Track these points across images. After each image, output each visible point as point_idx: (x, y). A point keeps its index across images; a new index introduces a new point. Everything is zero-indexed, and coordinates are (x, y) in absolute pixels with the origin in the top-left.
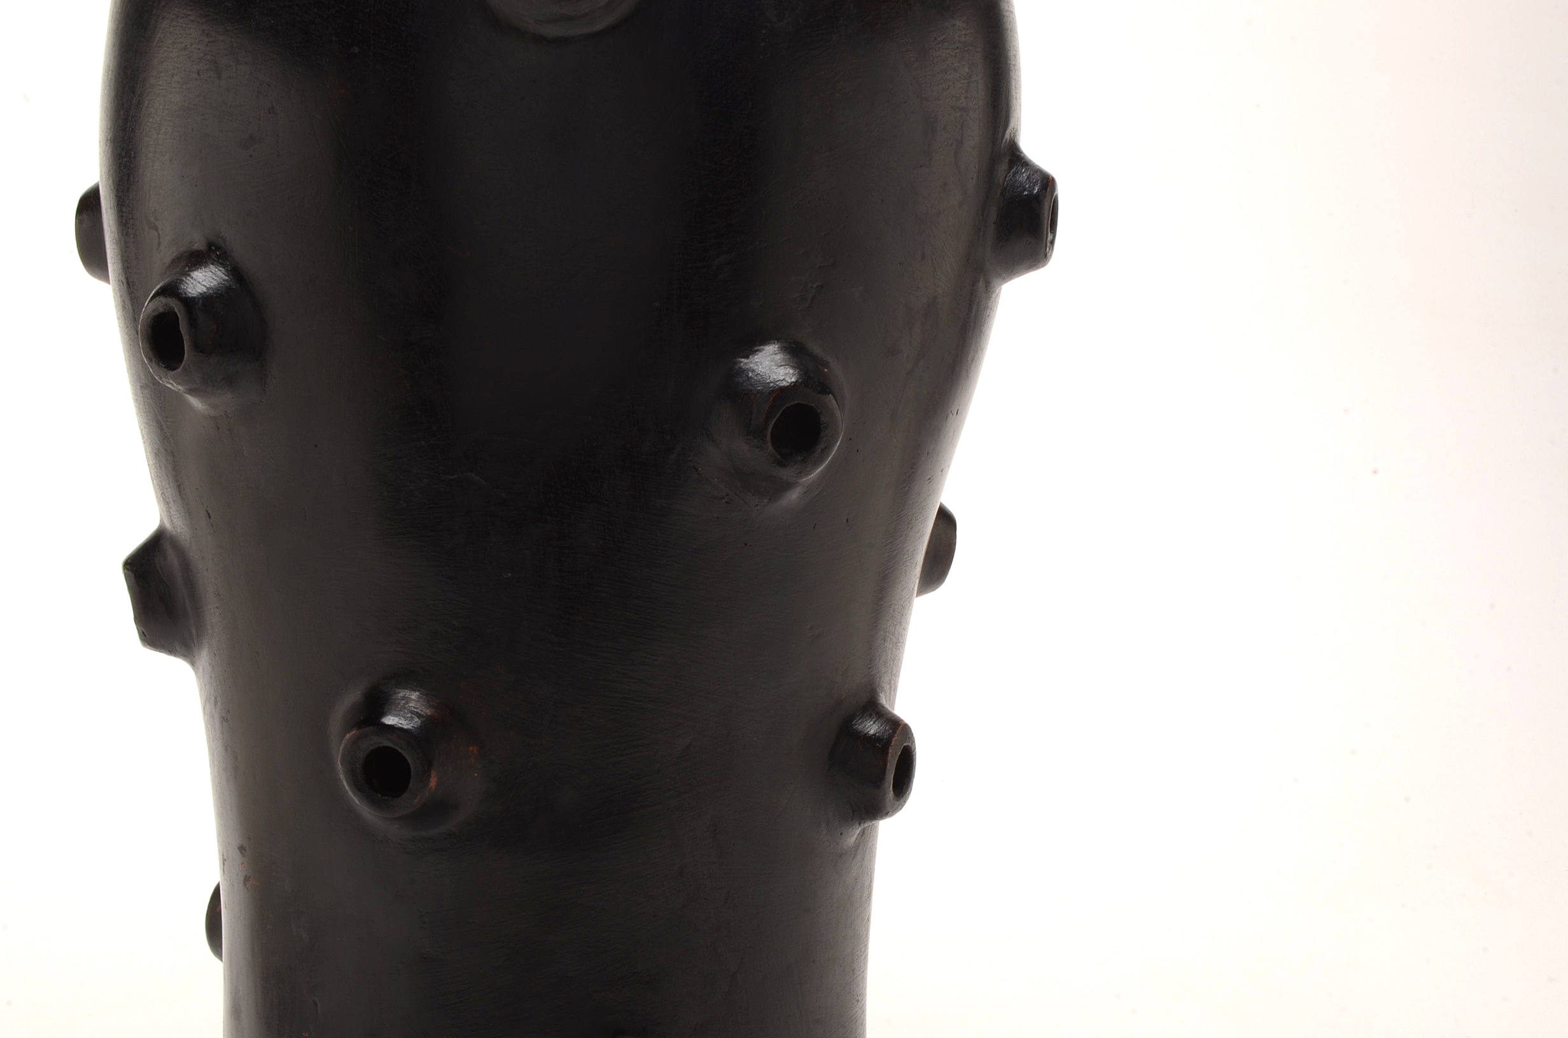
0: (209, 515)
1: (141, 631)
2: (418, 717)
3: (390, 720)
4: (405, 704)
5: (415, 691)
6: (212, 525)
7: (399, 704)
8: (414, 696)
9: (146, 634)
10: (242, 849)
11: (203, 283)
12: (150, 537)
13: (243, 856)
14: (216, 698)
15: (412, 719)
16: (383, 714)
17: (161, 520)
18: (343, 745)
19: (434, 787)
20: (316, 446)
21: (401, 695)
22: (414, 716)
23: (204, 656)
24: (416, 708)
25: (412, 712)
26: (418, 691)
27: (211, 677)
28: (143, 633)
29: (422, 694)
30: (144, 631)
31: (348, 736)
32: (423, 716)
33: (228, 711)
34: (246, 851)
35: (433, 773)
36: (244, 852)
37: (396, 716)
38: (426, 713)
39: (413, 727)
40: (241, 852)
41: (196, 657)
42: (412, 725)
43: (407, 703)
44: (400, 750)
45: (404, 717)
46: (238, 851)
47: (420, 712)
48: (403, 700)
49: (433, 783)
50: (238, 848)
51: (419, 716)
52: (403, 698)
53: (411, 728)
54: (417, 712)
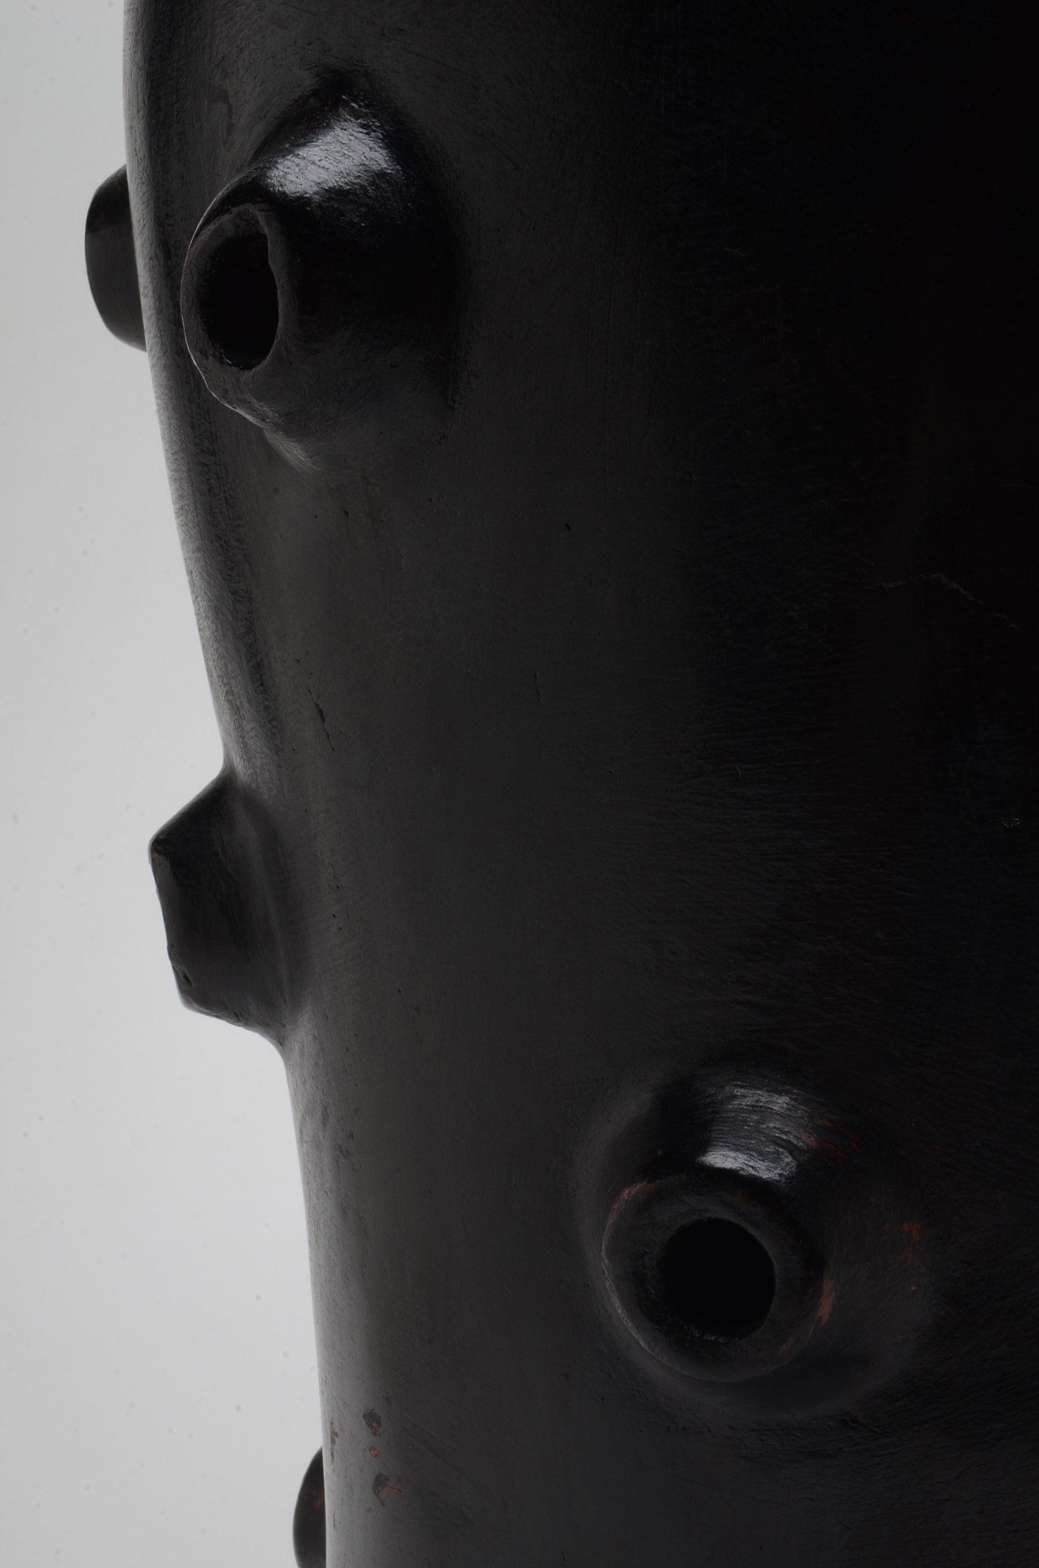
0: (321, 713)
1: (181, 975)
2: (791, 1153)
3: (721, 1158)
4: (758, 1122)
5: (780, 1093)
6: (328, 736)
7: (745, 1122)
8: (780, 1102)
9: (190, 979)
10: (371, 1419)
11: (322, 164)
12: (204, 791)
13: (375, 1434)
14: (325, 1108)
15: (776, 1159)
16: (705, 1146)
17: (227, 756)
18: (611, 1219)
19: (827, 1317)
20: (568, 527)
21: (749, 1101)
22: (781, 1150)
23: (304, 1031)
24: (786, 1133)
25: (776, 1141)
26: (787, 1093)
27: (317, 1064)
28: (186, 977)
29: (795, 1100)
30: (187, 972)
31: (626, 1194)
32: (800, 1150)
33: (351, 1135)
34: (379, 1424)
35: (828, 1285)
36: (375, 1425)
37: (737, 1148)
38: (808, 1145)
39: (780, 1175)
40: (370, 1426)
41: (288, 1027)
42: (778, 1171)
43: (762, 1120)
44: (750, 1230)
45: (760, 1154)
46: (364, 1422)
47: (794, 1141)
48: (754, 1112)
49: (826, 1307)
50: (365, 1416)
51: (793, 1150)
52: (754, 1109)
53: (777, 1178)
54: (789, 1142)
